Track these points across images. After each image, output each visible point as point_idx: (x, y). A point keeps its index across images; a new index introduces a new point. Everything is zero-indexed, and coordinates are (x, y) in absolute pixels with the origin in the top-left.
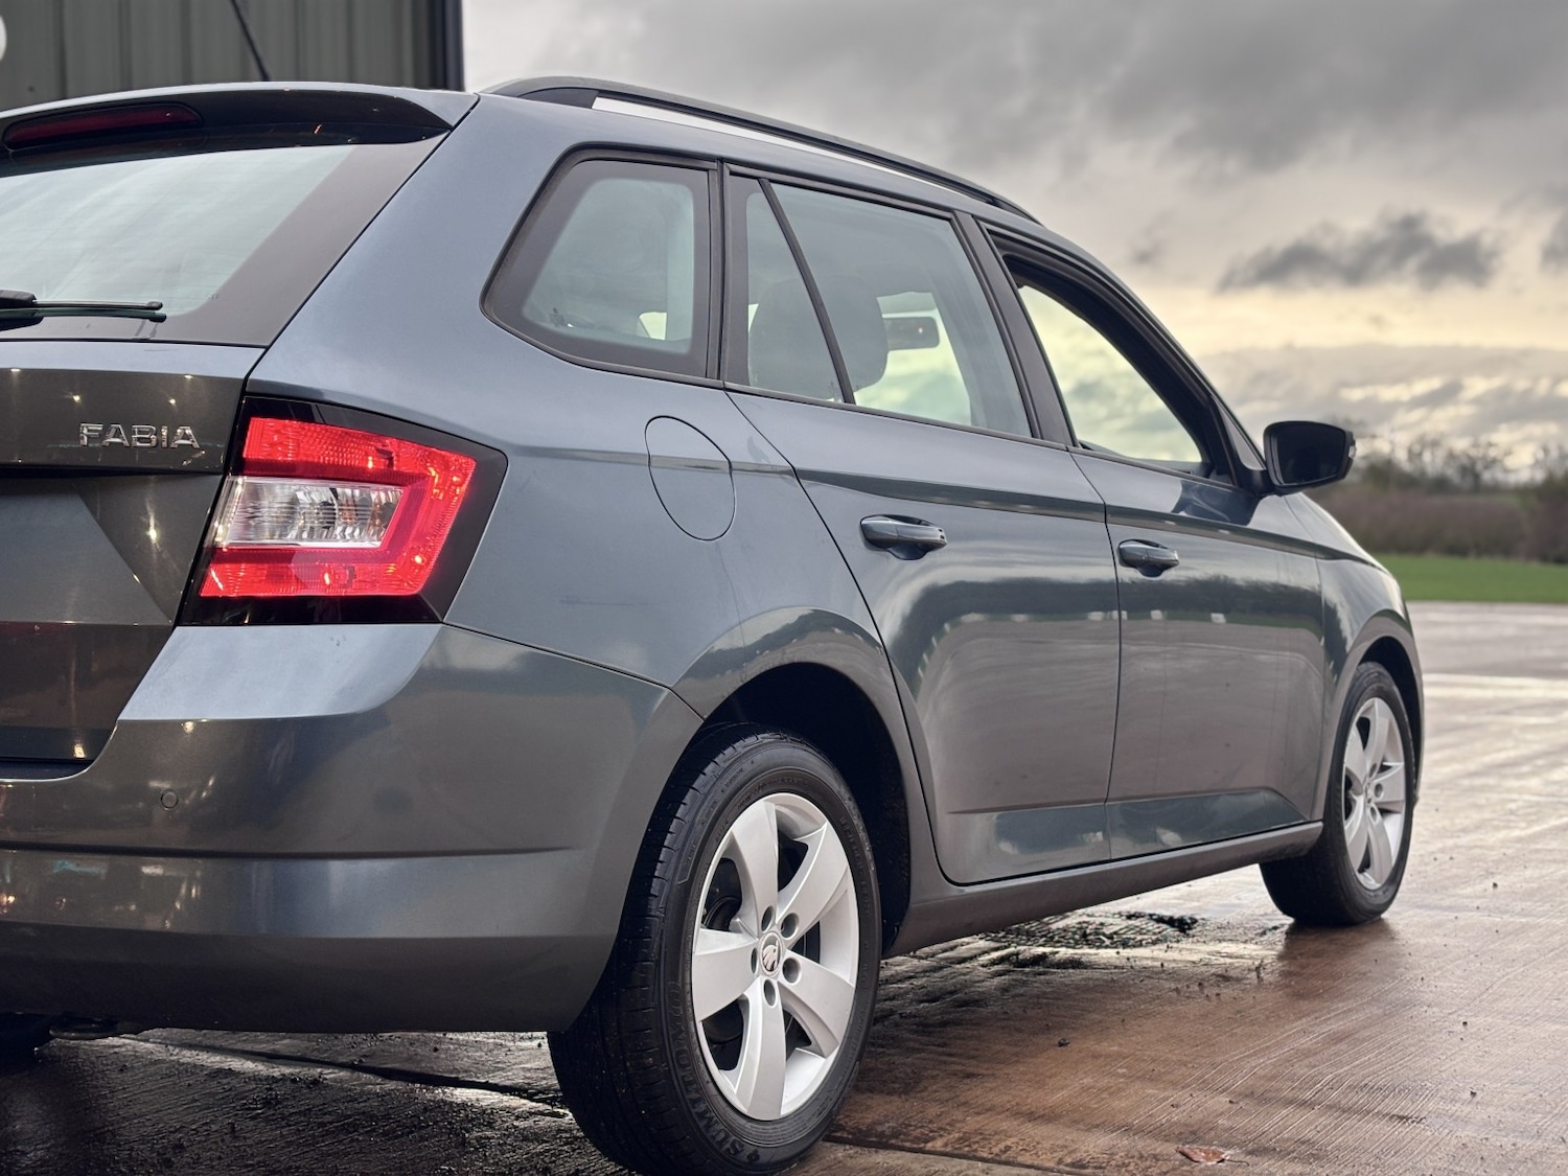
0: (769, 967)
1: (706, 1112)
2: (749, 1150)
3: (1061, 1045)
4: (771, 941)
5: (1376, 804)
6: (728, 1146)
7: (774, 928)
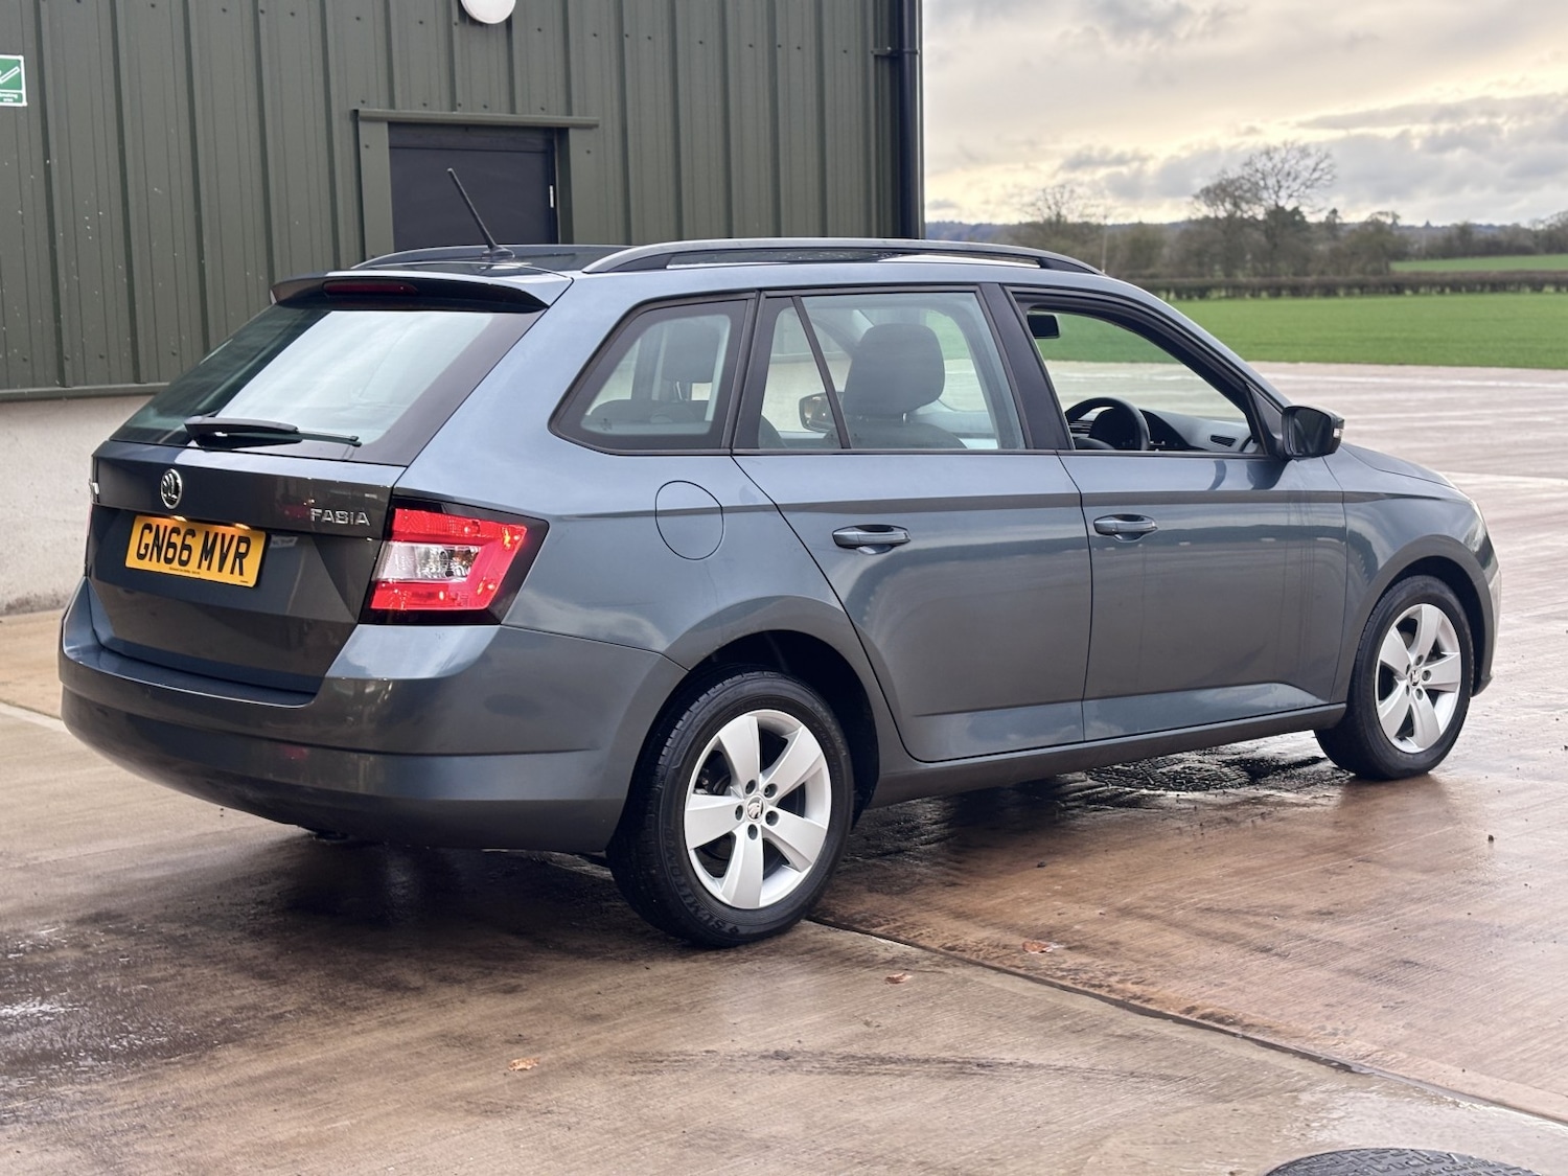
0: (753, 816)
1: (695, 902)
2: (729, 926)
3: (1039, 866)
4: (756, 800)
5: (1423, 686)
6: (713, 923)
7: (759, 793)
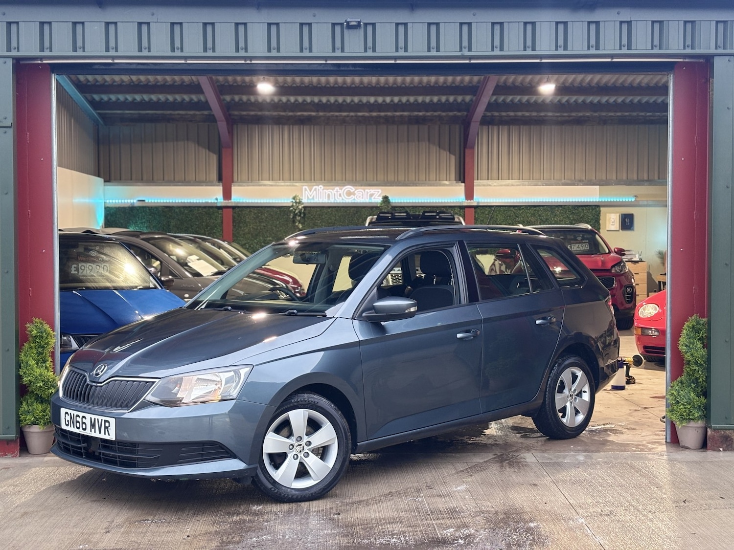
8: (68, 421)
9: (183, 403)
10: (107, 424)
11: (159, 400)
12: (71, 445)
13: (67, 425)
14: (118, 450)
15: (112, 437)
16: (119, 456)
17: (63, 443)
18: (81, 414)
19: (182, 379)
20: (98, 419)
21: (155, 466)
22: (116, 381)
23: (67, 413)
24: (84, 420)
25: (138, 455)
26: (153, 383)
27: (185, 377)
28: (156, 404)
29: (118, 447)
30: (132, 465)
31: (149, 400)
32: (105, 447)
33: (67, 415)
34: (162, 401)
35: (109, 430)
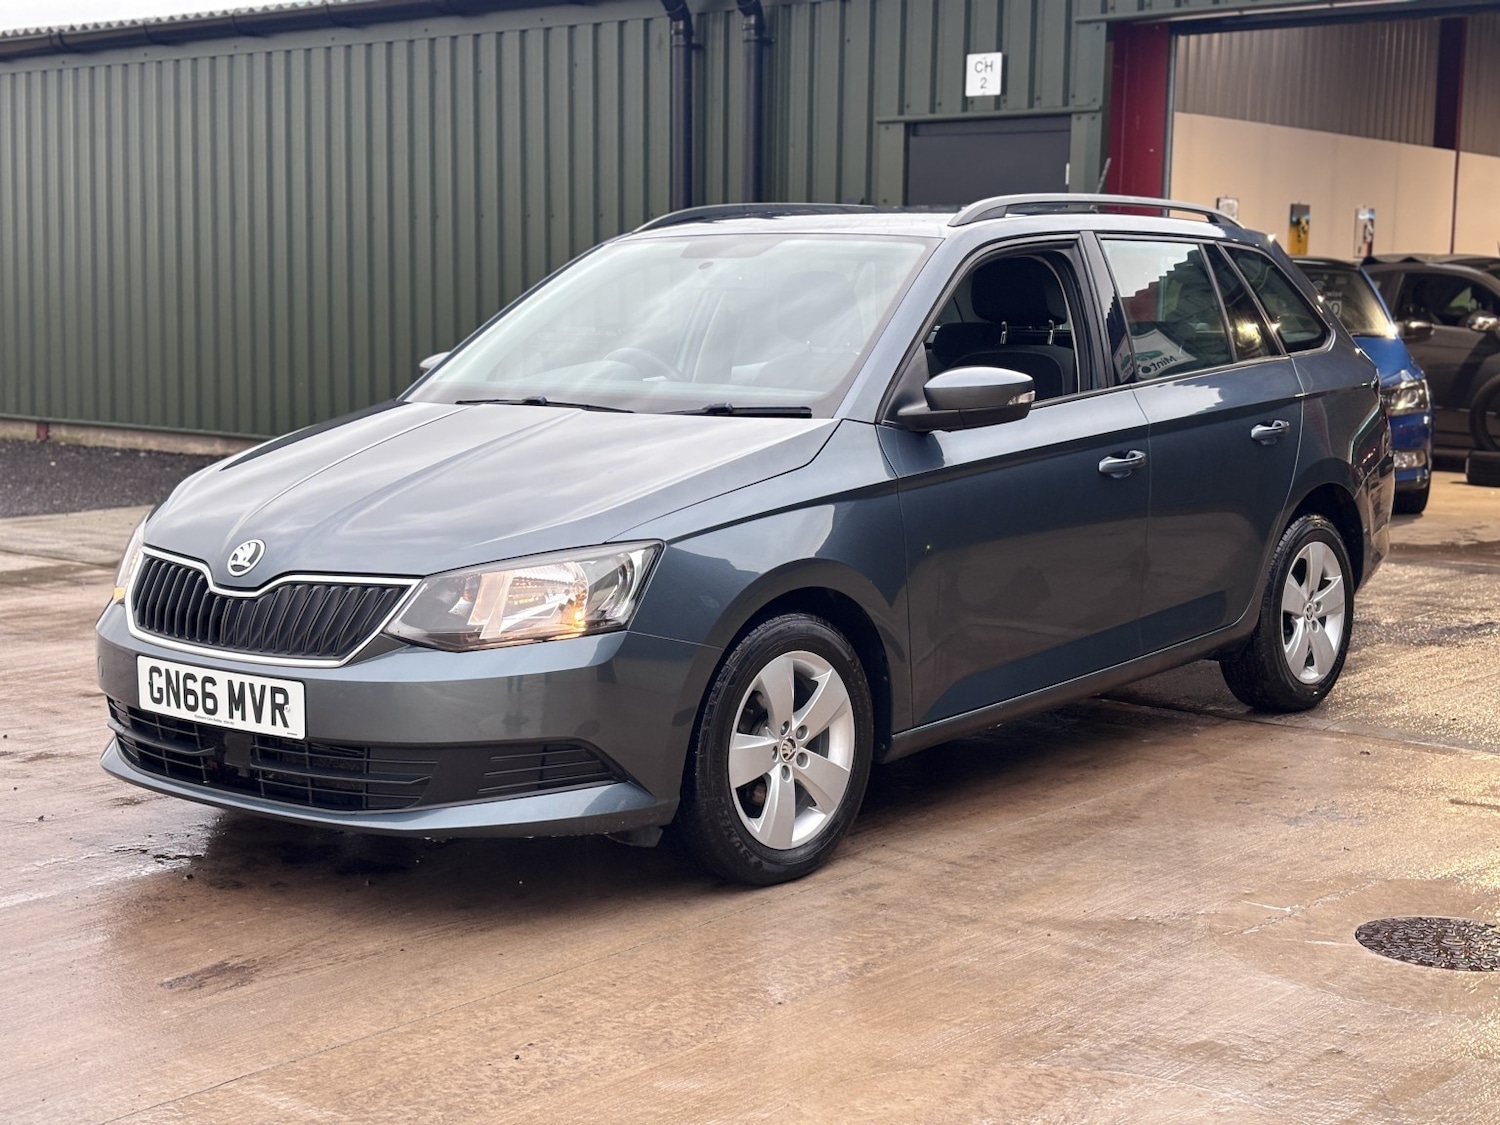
8: (160, 690)
9: (484, 642)
10: (280, 699)
11: (425, 632)
12: (167, 751)
13: (158, 701)
14: (311, 765)
15: (296, 729)
16: (312, 779)
17: (139, 744)
18: (200, 673)
19: (478, 579)
20: (251, 686)
21: (416, 806)
22: (294, 584)
23: (154, 670)
24: (209, 687)
25: (368, 775)
26: (404, 589)
27: (485, 572)
28: (413, 644)
29: (311, 758)
30: (352, 802)
31: (396, 633)
32: (267, 757)
33: (155, 675)
34: (430, 636)
35: (285, 712)
